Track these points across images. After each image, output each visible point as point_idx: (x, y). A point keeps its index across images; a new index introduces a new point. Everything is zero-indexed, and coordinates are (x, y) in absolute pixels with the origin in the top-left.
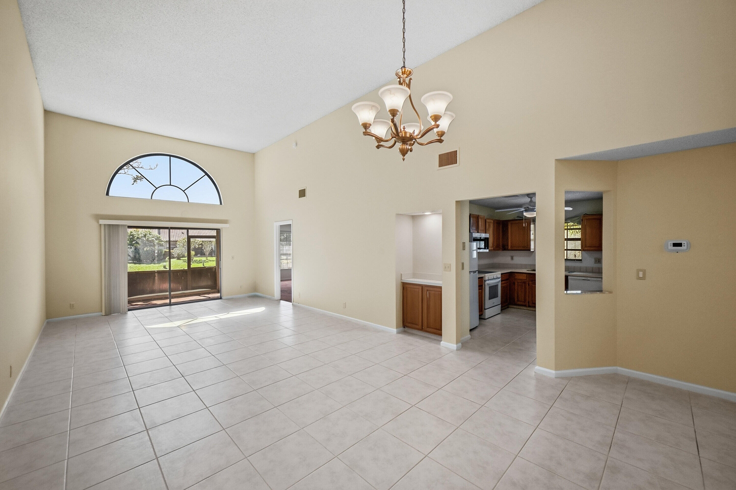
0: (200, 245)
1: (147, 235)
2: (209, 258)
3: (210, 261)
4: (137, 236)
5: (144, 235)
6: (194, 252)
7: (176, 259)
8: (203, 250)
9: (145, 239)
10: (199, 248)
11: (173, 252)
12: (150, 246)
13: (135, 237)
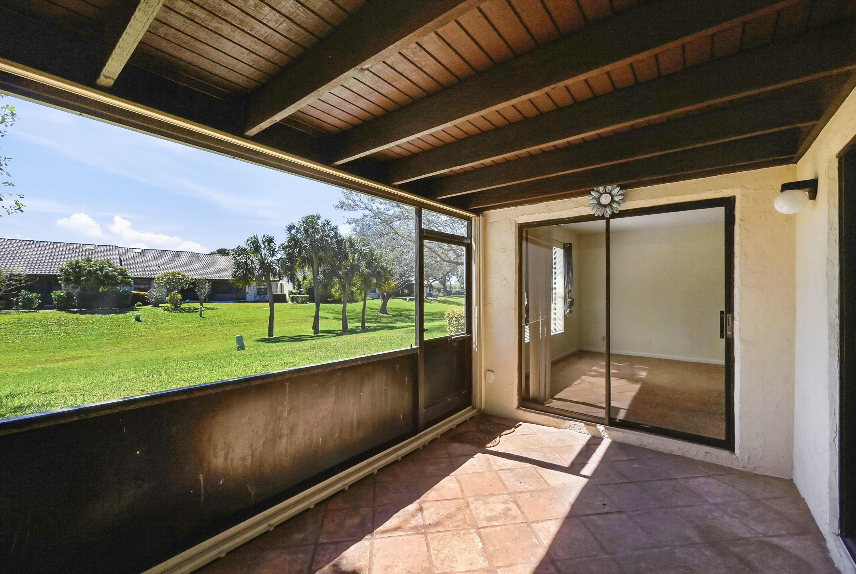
0: (191, 284)
1: (105, 267)
2: (205, 305)
3: (208, 309)
4: (88, 269)
5: (100, 267)
6: (180, 295)
7: (151, 306)
8: (197, 292)
9: (100, 274)
10: (189, 288)
11: (148, 296)
12: (109, 284)
13: (85, 270)
